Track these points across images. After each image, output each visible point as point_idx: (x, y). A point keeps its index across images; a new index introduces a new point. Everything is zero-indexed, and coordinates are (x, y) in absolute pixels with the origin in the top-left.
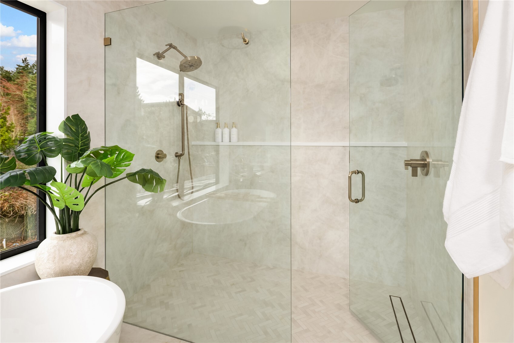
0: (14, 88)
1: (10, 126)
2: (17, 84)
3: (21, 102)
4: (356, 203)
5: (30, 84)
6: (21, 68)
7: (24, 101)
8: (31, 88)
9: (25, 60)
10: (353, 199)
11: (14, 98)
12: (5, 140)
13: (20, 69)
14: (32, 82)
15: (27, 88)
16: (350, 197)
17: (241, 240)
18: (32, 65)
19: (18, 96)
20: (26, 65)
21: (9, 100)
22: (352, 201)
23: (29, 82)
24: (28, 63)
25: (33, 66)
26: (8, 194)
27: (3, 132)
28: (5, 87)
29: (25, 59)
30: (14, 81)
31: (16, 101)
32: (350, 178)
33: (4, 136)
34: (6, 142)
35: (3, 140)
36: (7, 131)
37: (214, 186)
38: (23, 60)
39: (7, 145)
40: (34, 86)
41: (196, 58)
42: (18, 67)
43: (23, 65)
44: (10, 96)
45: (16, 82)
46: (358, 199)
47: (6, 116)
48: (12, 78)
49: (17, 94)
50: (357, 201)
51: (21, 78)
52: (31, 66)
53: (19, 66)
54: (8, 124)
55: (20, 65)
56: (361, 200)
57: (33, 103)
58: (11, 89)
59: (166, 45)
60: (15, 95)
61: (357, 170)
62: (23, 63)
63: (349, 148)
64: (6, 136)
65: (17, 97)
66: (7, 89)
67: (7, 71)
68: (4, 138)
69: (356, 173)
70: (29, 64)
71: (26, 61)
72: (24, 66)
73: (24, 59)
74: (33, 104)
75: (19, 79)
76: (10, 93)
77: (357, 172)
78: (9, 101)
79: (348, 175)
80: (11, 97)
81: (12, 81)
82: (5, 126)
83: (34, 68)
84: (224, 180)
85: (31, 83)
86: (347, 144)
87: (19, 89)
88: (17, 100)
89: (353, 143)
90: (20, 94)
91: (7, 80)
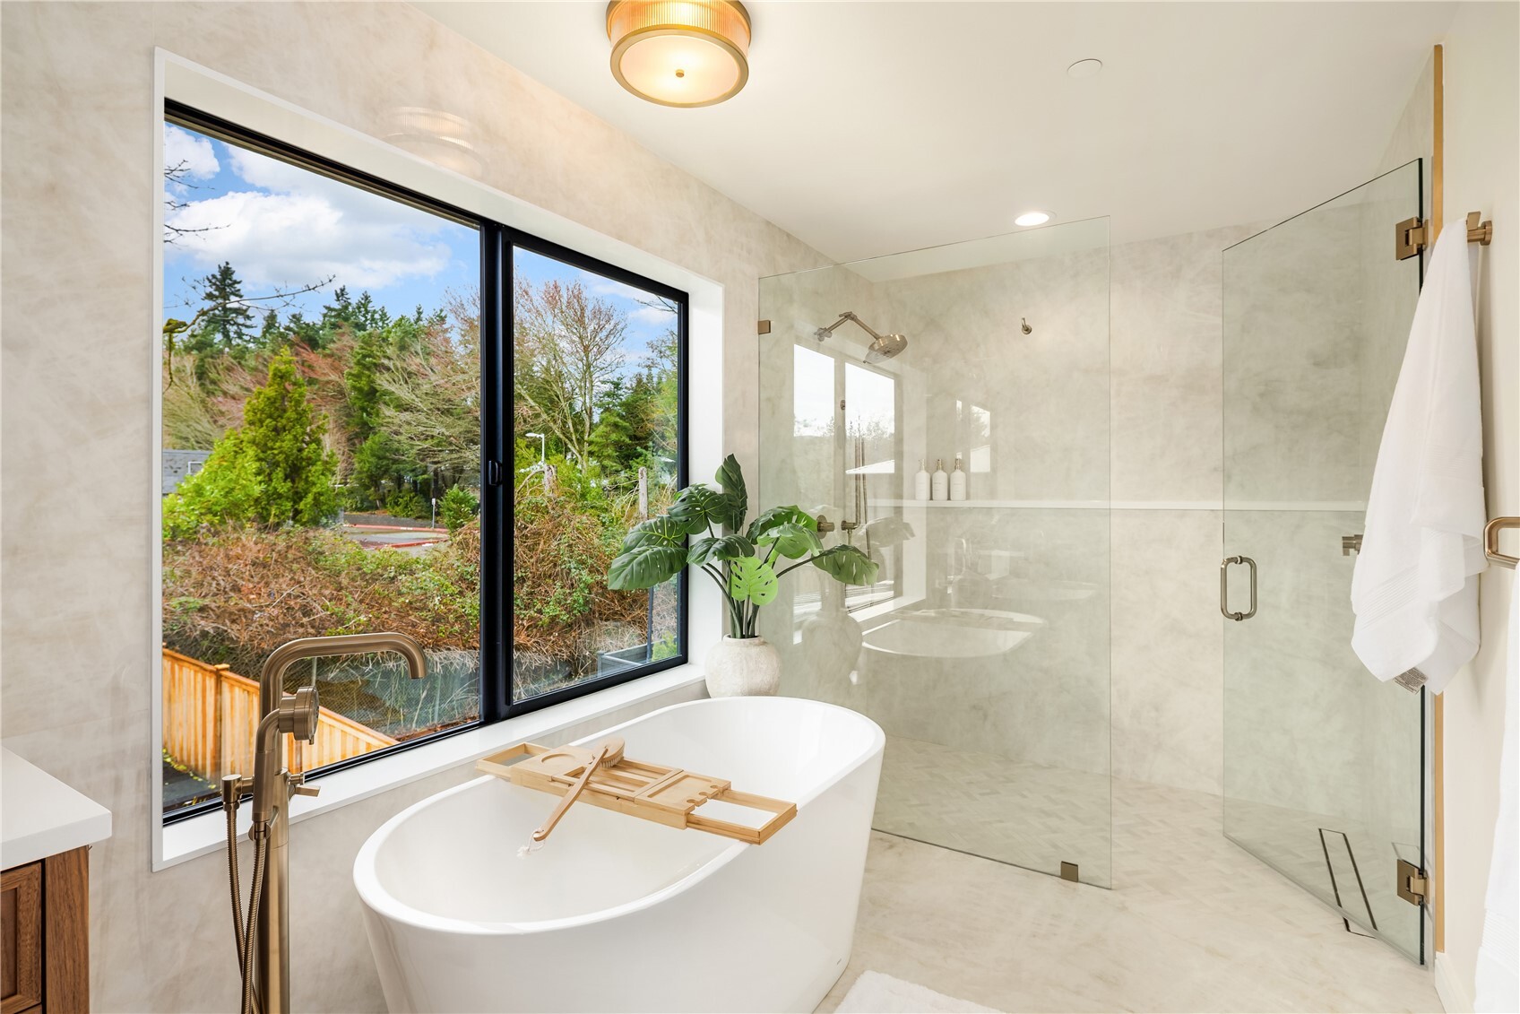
0: (323, 366)
1: (327, 459)
2: (331, 356)
3: (340, 399)
4: (1237, 620)
5: (359, 354)
6: (333, 314)
7: (345, 396)
8: (362, 364)
9: (341, 294)
10: (1232, 612)
11: (324, 391)
12: (321, 494)
13: (331, 317)
14: (362, 348)
15: (352, 365)
16: (1224, 610)
17: (974, 707)
18: (355, 306)
19: (333, 385)
20: (343, 306)
21: (315, 396)
22: (1230, 616)
23: (357, 350)
24: (349, 301)
25: (359, 308)
26: (365, 619)
27: (317, 474)
28: (306, 364)
29: (342, 290)
30: (324, 348)
31: (329, 398)
32: (1224, 572)
33: (319, 485)
34: (322, 498)
35: (315, 493)
36: (323, 474)
37: (892, 602)
38: (337, 294)
39: (324, 507)
40: (367, 359)
41: (898, 339)
42: (326, 311)
43: (336, 305)
44: (317, 386)
45: (328, 352)
46: (1241, 614)
47: (321, 436)
48: (320, 342)
49: (332, 381)
50: (1239, 617)
51: (339, 340)
52: (353, 308)
53: (329, 309)
54: (324, 457)
55: (332, 307)
56: (1249, 615)
57: (366, 401)
58: (318, 369)
59: (840, 316)
60: (328, 382)
61: (1240, 557)
62: (338, 300)
63: (1221, 513)
64: (322, 484)
65: (331, 387)
66: (310, 367)
67: (308, 325)
68: (319, 490)
69: (1236, 563)
70: (350, 304)
71: (343, 295)
72: (340, 310)
73: (339, 292)
74: (366, 403)
75: (334, 342)
76: (317, 379)
77: (1239, 559)
78: (313, 399)
79: (1220, 566)
80: (319, 388)
81: (319, 347)
82: (320, 460)
83: (360, 312)
84: (915, 590)
85: (360, 351)
86: (1218, 505)
87: (336, 369)
88: (332, 396)
89: (1233, 504)
90: (338, 379)
91: (309, 345)
